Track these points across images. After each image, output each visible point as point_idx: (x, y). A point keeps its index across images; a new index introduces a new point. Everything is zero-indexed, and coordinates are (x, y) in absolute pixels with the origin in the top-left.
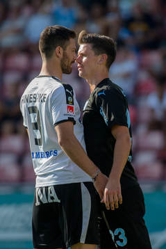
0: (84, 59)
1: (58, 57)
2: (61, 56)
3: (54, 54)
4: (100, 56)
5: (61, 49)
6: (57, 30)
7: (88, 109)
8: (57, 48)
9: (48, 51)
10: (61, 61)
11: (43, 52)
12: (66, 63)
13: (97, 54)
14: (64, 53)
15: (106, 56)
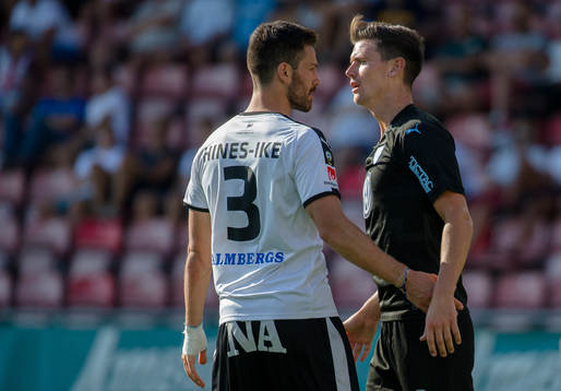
0: (362, 68)
1: (282, 82)
2: (288, 80)
3: (276, 77)
4: (392, 62)
5: (288, 66)
6: (280, 31)
7: (384, 160)
8: (281, 66)
9: (265, 71)
10: (290, 89)
11: (254, 72)
12: (299, 92)
13: (386, 58)
14: (294, 74)
15: (402, 62)
